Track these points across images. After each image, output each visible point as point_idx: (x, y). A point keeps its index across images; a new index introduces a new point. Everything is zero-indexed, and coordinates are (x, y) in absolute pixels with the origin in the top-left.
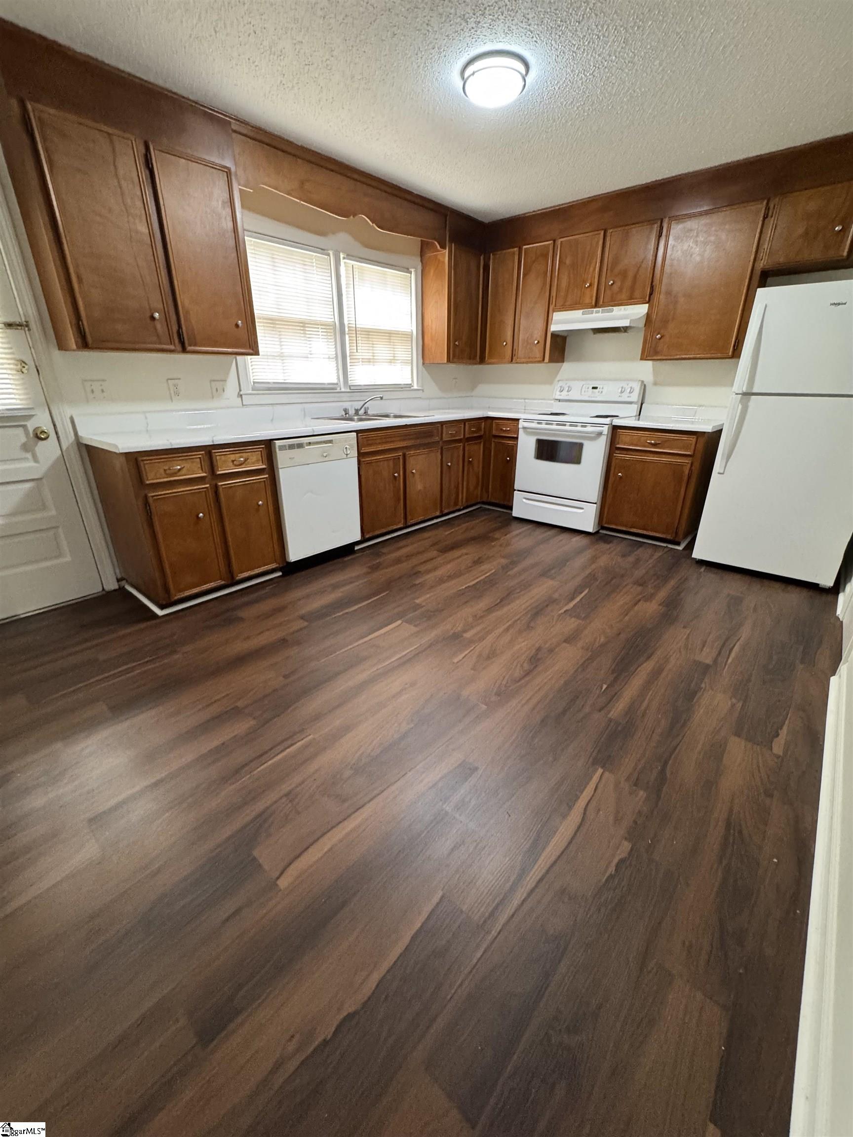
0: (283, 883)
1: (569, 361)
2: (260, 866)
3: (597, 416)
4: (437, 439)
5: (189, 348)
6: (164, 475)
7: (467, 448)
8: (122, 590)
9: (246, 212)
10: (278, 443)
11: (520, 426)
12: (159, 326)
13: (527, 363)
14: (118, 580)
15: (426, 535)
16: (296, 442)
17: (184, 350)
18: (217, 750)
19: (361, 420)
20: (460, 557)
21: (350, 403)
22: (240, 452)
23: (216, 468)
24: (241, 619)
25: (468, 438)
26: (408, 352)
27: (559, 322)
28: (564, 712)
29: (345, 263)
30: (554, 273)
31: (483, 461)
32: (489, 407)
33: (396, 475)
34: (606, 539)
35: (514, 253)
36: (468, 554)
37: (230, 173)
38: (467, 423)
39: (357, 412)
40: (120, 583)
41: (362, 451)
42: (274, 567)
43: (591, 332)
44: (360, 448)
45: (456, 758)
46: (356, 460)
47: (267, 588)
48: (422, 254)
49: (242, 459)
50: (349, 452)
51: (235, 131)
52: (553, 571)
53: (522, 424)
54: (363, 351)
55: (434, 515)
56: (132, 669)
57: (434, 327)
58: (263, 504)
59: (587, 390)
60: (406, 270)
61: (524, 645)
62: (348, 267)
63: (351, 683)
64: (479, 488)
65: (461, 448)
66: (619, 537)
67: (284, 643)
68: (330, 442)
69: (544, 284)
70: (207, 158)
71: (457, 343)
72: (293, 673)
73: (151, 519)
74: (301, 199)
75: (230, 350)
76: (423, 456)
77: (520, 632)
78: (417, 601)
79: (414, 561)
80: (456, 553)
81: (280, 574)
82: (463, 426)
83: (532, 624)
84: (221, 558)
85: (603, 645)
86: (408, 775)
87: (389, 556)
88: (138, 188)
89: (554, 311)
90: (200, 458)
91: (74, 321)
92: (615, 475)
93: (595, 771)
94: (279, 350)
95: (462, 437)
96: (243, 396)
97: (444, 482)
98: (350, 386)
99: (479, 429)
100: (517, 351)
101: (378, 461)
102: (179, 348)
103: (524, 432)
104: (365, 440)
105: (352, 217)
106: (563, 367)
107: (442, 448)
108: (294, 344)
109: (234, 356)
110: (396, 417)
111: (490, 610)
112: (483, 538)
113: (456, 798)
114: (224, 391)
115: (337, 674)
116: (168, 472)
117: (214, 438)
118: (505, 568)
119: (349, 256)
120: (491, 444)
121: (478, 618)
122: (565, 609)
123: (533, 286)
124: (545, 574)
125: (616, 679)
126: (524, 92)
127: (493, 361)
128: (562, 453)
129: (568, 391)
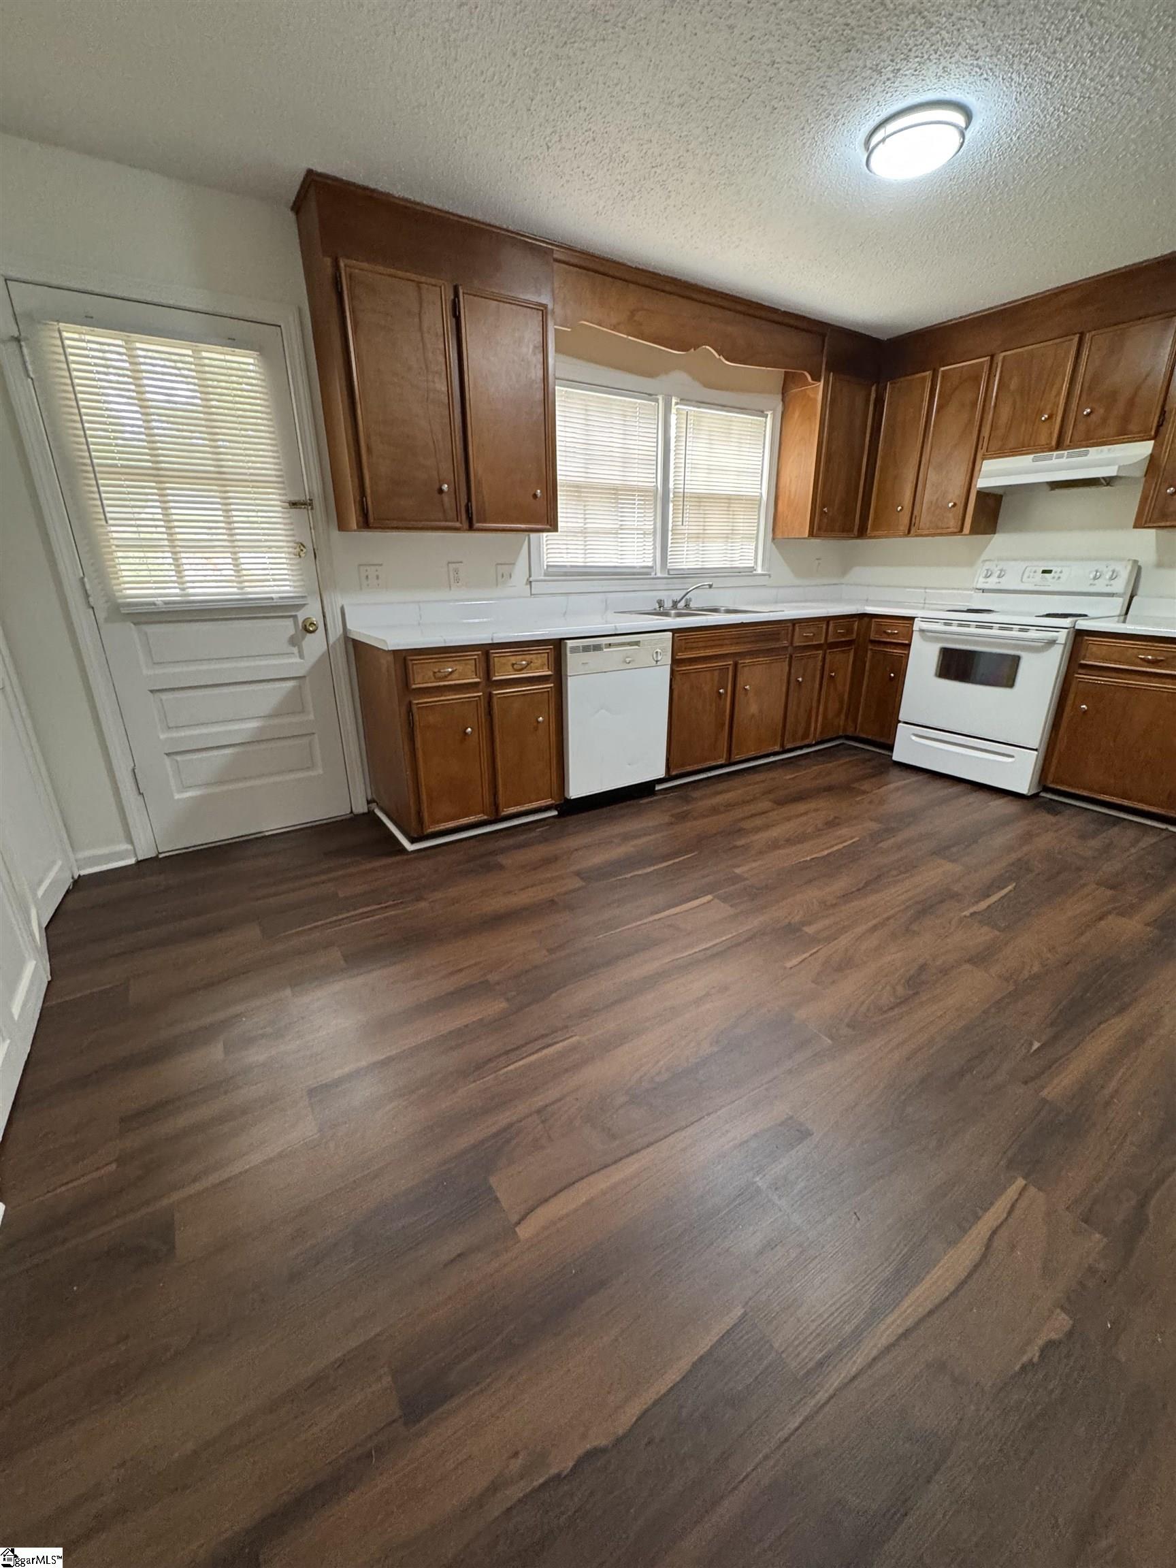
0: (524, 1231)
1: (1004, 532)
2: (497, 1200)
3: (1048, 615)
4: (785, 643)
5: (477, 525)
6: (433, 679)
7: (828, 657)
8: (371, 813)
9: (562, 357)
10: (570, 643)
11: (915, 628)
12: (446, 499)
13: (933, 535)
14: (369, 802)
15: (758, 777)
16: (593, 643)
17: (471, 528)
18: (459, 1032)
19: (679, 615)
20: (806, 813)
21: (667, 593)
22: (523, 653)
23: (492, 673)
24: (501, 867)
25: (832, 643)
26: (755, 524)
27: (990, 475)
28: (961, 1073)
29: (677, 409)
30: (988, 402)
31: (852, 678)
32: (867, 600)
33: (721, 691)
34: (1052, 808)
35: (924, 379)
36: (819, 811)
37: (546, 313)
38: (831, 622)
39: (675, 604)
40: (370, 805)
41: (677, 657)
42: (548, 803)
43: (1048, 488)
44: (675, 651)
45: (781, 1110)
46: (668, 668)
47: (538, 830)
48: (784, 391)
49: (524, 662)
50: (659, 658)
51: (556, 260)
52: (954, 850)
53: (917, 625)
54: (691, 525)
55: (771, 750)
56: (372, 913)
57: (793, 490)
58: (543, 721)
59: (1032, 574)
60: (760, 413)
61: (896, 957)
62: (681, 414)
63: (637, 973)
64: (843, 717)
65: (820, 657)
66: (1075, 806)
67: (552, 905)
68: (637, 643)
69: (971, 421)
70: (522, 296)
71: (825, 509)
72: (561, 947)
73: (413, 731)
74: (629, 335)
75: (523, 526)
76: (764, 666)
77: (894, 936)
78: (738, 871)
79: (738, 813)
80: (801, 807)
81: (555, 813)
82: (824, 626)
83: (915, 927)
84: (486, 786)
85: (1034, 977)
86: (704, 1121)
87: (700, 803)
88: (442, 339)
89: (983, 459)
90: (475, 659)
91: (358, 498)
92: (1076, 707)
93: (1011, 1181)
94: (582, 525)
95: (822, 642)
96: (533, 583)
97: (790, 705)
98: (669, 570)
99: (849, 631)
100: (918, 519)
101: (698, 672)
102: (466, 525)
103: (922, 637)
104: (683, 641)
105: (692, 350)
106: (992, 542)
107: (791, 657)
108: (602, 517)
109: (527, 533)
110: (728, 611)
111: (846, 897)
112: (846, 789)
113: (777, 1169)
114: (511, 577)
115: (618, 958)
116: (438, 675)
117: (495, 635)
118: (876, 837)
119: (684, 400)
120: (867, 652)
121: (828, 907)
122: (972, 910)
123: (953, 423)
124: (942, 851)
125: (1055, 1038)
126: (960, 153)
127: (880, 533)
128: (981, 669)
129: (999, 577)
